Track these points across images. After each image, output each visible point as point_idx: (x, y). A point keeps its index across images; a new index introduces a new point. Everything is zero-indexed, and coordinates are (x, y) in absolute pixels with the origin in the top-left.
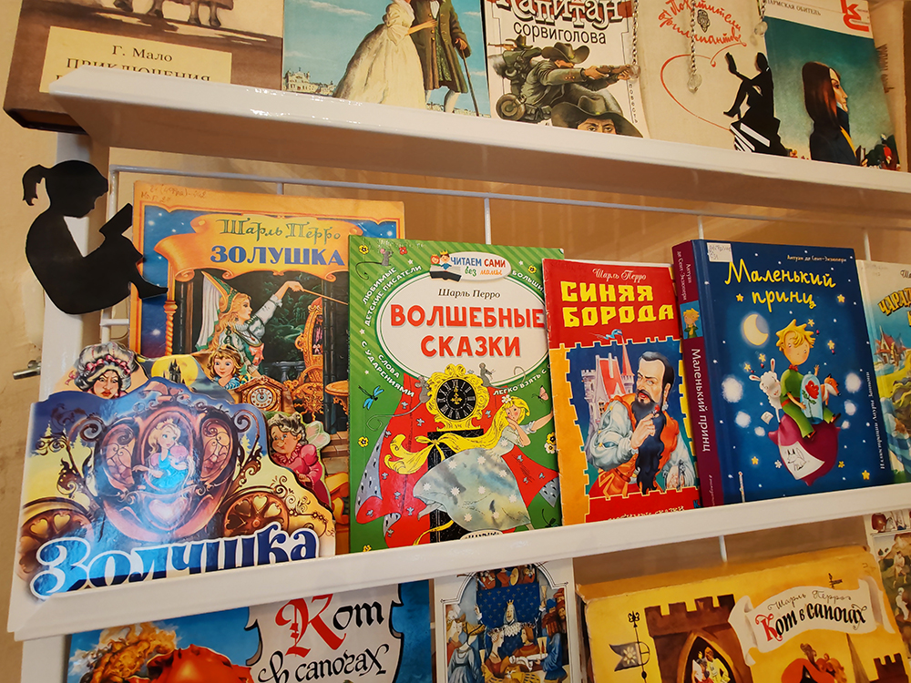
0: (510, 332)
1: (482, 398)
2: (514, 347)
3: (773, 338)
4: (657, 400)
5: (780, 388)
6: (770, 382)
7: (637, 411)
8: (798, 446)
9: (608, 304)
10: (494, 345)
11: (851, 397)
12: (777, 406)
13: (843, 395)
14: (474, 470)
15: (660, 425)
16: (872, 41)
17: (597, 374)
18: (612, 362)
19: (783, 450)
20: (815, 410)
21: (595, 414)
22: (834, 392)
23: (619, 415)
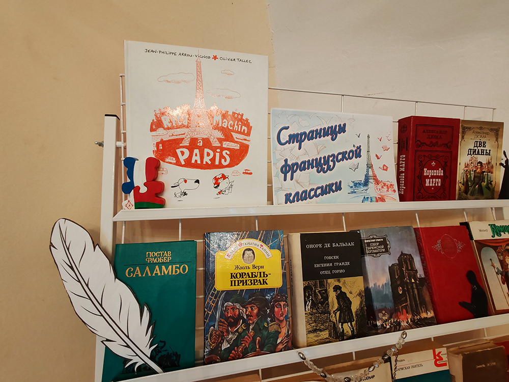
16: (448, 371)
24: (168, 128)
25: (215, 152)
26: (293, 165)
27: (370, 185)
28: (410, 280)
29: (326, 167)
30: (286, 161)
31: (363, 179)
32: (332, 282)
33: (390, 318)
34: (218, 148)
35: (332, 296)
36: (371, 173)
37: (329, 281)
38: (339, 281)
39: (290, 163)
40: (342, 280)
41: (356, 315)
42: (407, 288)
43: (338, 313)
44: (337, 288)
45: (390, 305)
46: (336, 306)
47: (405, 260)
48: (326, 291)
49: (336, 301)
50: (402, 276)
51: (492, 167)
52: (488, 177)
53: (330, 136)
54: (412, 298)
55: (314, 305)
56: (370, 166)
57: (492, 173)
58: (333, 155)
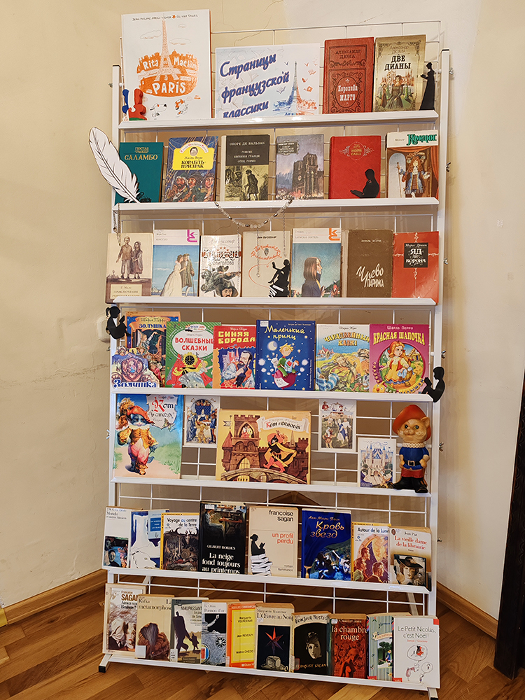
0: (205, 345)
1: (196, 360)
2: (205, 348)
3: (278, 348)
4: (246, 364)
5: (278, 362)
6: (275, 361)
7: (239, 366)
8: (281, 378)
9: (234, 337)
10: (200, 348)
11: (303, 366)
12: (276, 367)
13: (301, 365)
14: (193, 377)
15: (246, 370)
16: (339, 243)
17: (228, 356)
18: (233, 353)
19: (275, 380)
20: (289, 369)
21: (225, 366)
22: (297, 365)
23: (233, 367)
24: (147, 70)
25: (175, 84)
26: (231, 91)
27: (293, 104)
28: (310, 172)
29: (257, 91)
30: (226, 88)
31: (287, 100)
32: (246, 168)
33: (287, 194)
34: (177, 81)
35: (245, 176)
36: (295, 94)
37: (244, 167)
38: (251, 167)
39: (229, 90)
40: (253, 166)
41: (260, 189)
42: (306, 177)
43: (248, 187)
44: (248, 172)
45: (288, 187)
46: (247, 183)
47: (310, 159)
48: (241, 173)
49: (247, 180)
50: (304, 169)
51: (413, 80)
52: (407, 89)
53: (262, 66)
54: (308, 184)
55: (231, 181)
56: (295, 88)
57: (413, 85)
58: (264, 82)
